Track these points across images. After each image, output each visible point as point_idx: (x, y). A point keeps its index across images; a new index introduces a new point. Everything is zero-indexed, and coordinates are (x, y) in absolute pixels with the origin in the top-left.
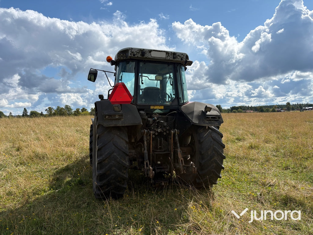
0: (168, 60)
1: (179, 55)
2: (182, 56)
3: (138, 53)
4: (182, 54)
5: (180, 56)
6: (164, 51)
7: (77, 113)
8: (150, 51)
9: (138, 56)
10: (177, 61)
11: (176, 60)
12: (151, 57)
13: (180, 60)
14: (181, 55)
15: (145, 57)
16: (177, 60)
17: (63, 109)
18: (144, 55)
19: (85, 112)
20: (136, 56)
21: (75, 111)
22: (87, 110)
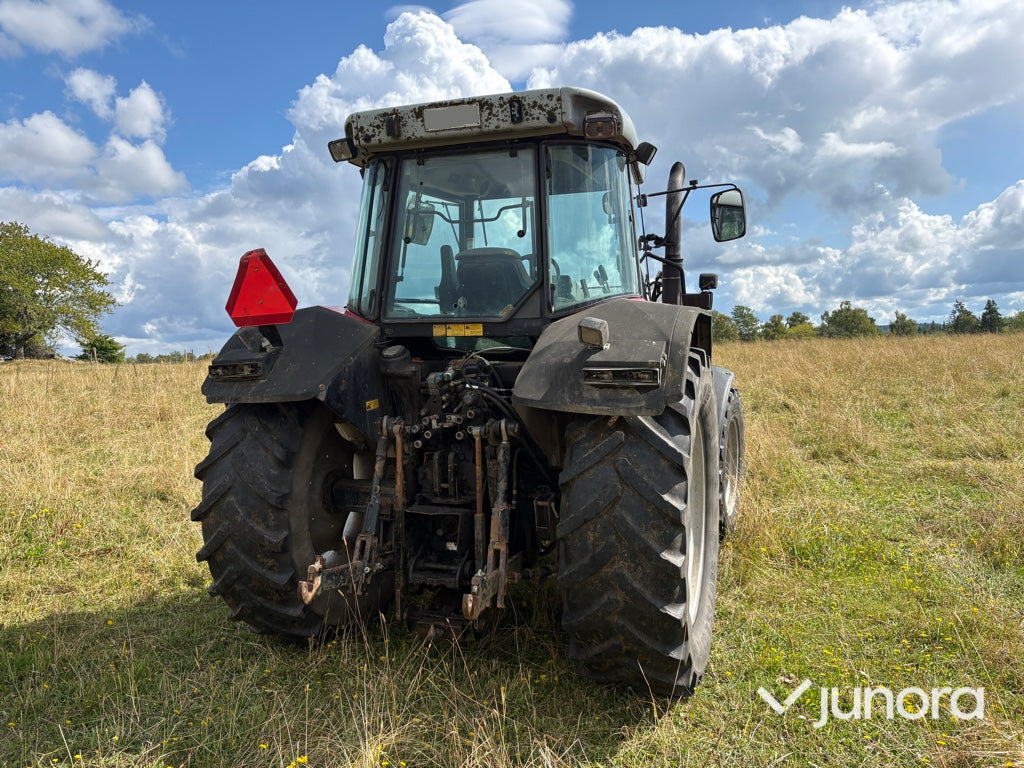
0: (495, 133)
1: (535, 103)
2: (553, 103)
3: (378, 127)
4: (550, 97)
5: (540, 107)
6: (471, 102)
7: (773, 331)
8: (419, 112)
9: (380, 140)
10: (536, 129)
11: (525, 124)
12: (424, 135)
13: (543, 121)
14: (545, 101)
15: (403, 138)
16: (534, 123)
17: (727, 319)
18: (399, 135)
19: (799, 327)
20: (374, 141)
21: (767, 325)
22: (807, 318)
